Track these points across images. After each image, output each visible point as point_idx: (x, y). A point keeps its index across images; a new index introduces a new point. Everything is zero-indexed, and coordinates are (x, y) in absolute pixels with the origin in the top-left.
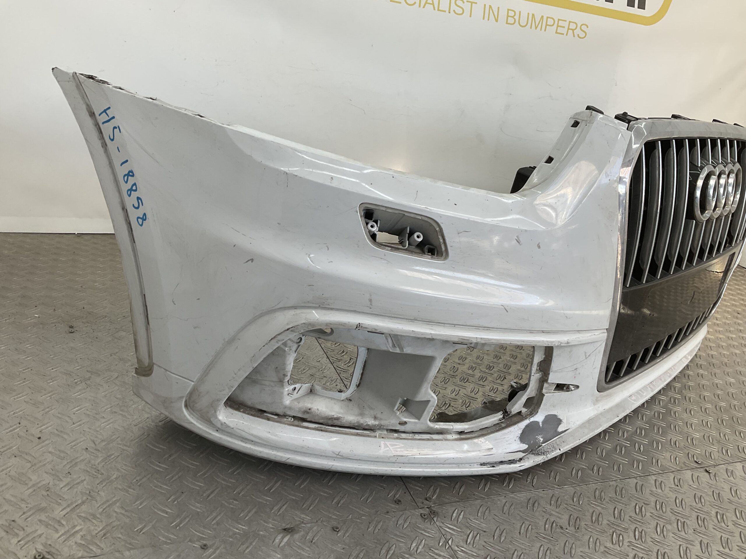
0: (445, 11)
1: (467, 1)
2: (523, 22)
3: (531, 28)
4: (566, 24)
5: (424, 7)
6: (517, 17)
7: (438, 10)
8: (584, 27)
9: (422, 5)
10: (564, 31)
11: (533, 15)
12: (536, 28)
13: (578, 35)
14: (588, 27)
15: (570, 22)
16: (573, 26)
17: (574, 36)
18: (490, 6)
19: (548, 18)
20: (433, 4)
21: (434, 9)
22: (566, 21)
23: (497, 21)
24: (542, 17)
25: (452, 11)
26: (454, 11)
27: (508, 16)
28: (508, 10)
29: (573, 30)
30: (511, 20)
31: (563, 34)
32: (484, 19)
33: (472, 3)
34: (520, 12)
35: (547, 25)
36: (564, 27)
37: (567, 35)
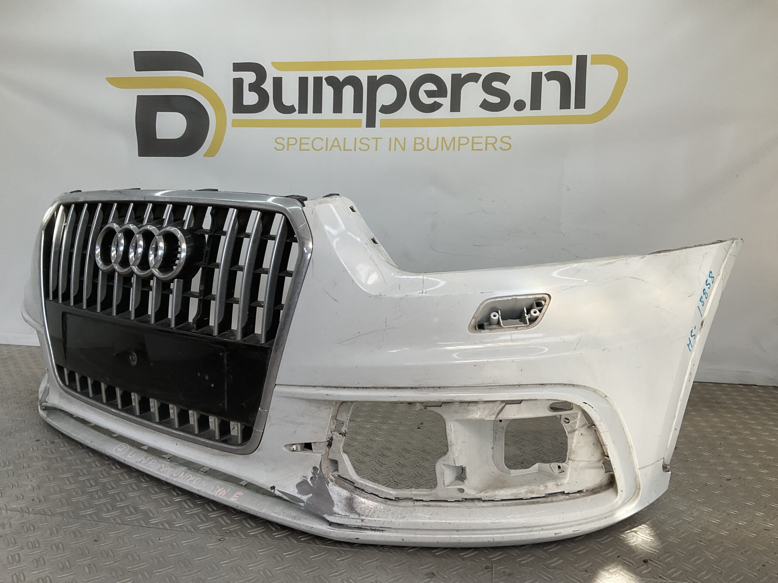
0: (351, 150)
1: (372, 138)
2: (432, 146)
3: (442, 150)
4: (483, 140)
5: (330, 150)
6: (425, 143)
7: (344, 150)
8: (505, 140)
9: (329, 148)
10: (483, 146)
11: (443, 139)
12: (448, 149)
13: (501, 148)
14: (510, 138)
15: (487, 137)
16: (492, 140)
17: (496, 150)
18: (396, 139)
19: (460, 138)
20: (339, 146)
21: (341, 150)
22: (482, 137)
23: (404, 149)
24: (454, 138)
25: (357, 149)
26: (360, 148)
27: (415, 144)
28: (415, 138)
29: (493, 144)
30: (419, 147)
31: (482, 150)
32: (390, 150)
33: (377, 139)
34: (428, 138)
35: (459, 144)
36: (481, 143)
37: (486, 149)
